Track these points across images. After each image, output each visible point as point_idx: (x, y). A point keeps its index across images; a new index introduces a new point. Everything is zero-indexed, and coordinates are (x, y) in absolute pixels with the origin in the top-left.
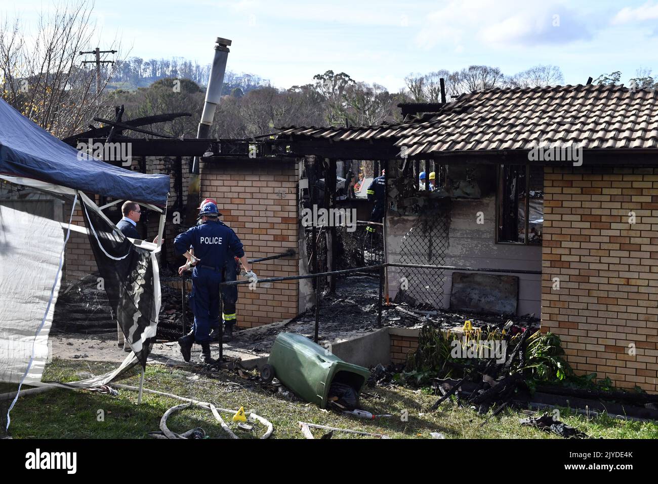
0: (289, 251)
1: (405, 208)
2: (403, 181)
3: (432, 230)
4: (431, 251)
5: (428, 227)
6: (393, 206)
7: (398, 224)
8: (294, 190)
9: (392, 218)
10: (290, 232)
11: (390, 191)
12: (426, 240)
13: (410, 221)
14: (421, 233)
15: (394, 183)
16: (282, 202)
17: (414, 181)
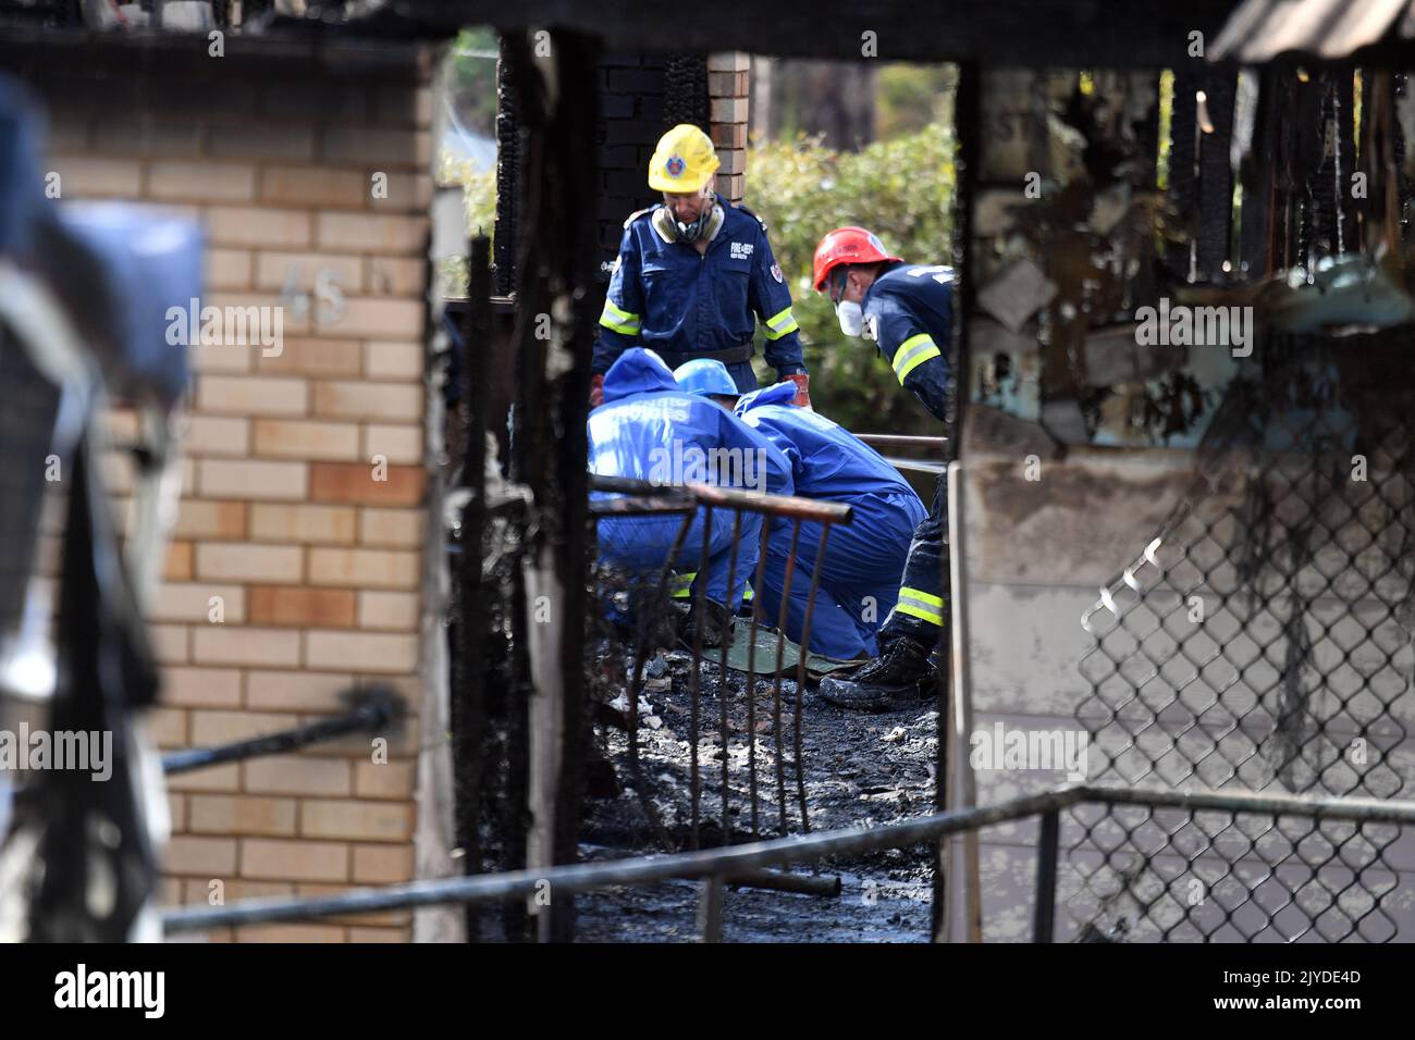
0: (358, 697)
1: (1092, 400)
2: (1084, 214)
3: (1302, 553)
4: (1301, 701)
5: (1279, 532)
6: (1007, 384)
7: (1048, 512)
8: (406, 275)
9: (1005, 470)
10: (370, 566)
11: (990, 279)
12: (1266, 627)
13: (1133, 488)
14: (1226, 576)
15: (1026, 220)
16: (314, 356)
17: (1161, 211)
